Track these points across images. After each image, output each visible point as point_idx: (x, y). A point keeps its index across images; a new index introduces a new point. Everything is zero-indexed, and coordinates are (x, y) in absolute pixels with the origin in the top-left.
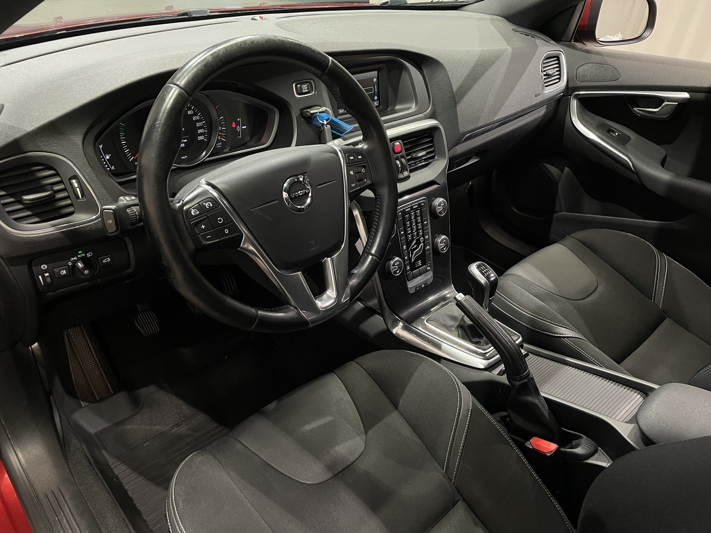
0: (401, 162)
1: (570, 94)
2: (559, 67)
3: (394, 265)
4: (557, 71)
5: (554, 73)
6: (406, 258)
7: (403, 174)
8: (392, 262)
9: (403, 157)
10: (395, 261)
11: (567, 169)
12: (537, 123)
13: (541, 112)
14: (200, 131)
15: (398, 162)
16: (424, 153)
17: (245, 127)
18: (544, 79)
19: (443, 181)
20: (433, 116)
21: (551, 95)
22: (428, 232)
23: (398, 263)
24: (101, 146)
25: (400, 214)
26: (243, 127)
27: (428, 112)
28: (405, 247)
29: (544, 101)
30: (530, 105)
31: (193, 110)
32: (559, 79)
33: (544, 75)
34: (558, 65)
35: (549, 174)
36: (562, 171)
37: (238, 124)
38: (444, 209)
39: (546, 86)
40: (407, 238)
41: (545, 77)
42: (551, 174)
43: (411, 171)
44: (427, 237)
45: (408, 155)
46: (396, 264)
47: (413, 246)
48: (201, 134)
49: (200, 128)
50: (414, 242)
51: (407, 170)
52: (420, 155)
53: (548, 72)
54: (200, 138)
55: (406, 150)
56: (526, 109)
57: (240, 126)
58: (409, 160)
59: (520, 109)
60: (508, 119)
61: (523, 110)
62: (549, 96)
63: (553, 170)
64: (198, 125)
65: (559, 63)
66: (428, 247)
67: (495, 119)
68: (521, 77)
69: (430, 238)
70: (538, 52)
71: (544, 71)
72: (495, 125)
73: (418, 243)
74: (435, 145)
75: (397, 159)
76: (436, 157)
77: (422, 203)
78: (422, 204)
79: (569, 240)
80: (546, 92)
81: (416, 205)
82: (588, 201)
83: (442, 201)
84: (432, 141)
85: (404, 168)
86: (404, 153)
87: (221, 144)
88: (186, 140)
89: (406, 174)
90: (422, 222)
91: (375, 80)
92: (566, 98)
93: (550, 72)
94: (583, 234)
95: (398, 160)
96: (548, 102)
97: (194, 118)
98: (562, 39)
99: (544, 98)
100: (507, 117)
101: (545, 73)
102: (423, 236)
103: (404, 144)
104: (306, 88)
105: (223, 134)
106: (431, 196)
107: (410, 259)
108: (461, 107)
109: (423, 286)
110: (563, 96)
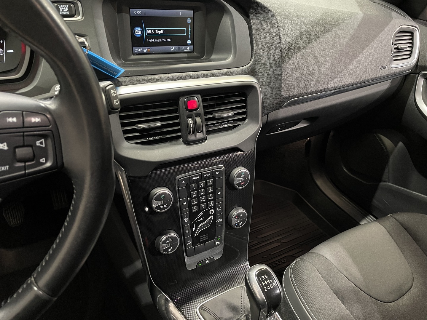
0: (195, 122)
1: (418, 72)
2: (412, 43)
3: (164, 242)
4: (409, 47)
5: (406, 48)
6: (187, 232)
7: (195, 136)
8: (164, 237)
9: (198, 115)
10: (168, 237)
11: (401, 144)
12: (378, 96)
13: (384, 86)
15: (190, 121)
16: (231, 113)
17: (12, 51)
18: (394, 52)
19: (250, 148)
20: (252, 72)
21: (399, 71)
22: (222, 204)
23: (171, 240)
25: (184, 182)
26: (8, 51)
27: (248, 68)
28: (186, 220)
29: (390, 75)
30: (373, 77)
32: (410, 55)
33: (395, 48)
34: (410, 41)
35: (382, 145)
36: (396, 145)
38: (245, 181)
39: (394, 60)
40: (190, 210)
41: (395, 51)
42: (384, 145)
43: (209, 133)
44: (219, 209)
45: (206, 113)
46: (167, 241)
47: (200, 218)
50: (201, 214)
51: (202, 131)
52: (224, 115)
53: (399, 46)
55: (205, 107)
56: (368, 80)
58: (207, 120)
59: (362, 80)
60: (345, 88)
61: (364, 81)
62: (397, 71)
63: (387, 142)
65: (412, 39)
66: (220, 220)
67: (330, 86)
68: (369, 45)
69: (224, 210)
70: (392, 23)
71: (395, 44)
72: (329, 92)
73: (206, 215)
74: (248, 107)
75: (190, 116)
76: (247, 121)
77: (217, 171)
78: (217, 173)
79: (390, 221)
80: (392, 66)
81: (208, 173)
82: (416, 177)
83: (243, 172)
84: (245, 101)
85: (197, 129)
86: (201, 110)
89: (199, 135)
90: (215, 192)
91: (189, 20)
92: (413, 76)
93: (402, 46)
94: (405, 217)
95: (191, 118)
96: (393, 76)
98: (419, 18)
99: (391, 72)
100: (344, 86)
101: (396, 46)
102: (215, 207)
103: (203, 101)
104: (67, 9)
106: (231, 165)
107: (193, 233)
108: (288, 67)
109: (208, 262)
110: (411, 73)
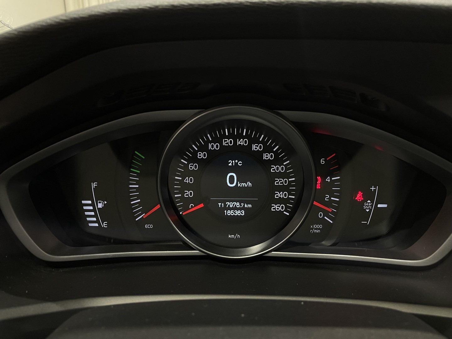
14: (279, 195)
17: (385, 206)
24: (94, 185)
26: (379, 206)
31: (275, 153)
37: (369, 196)
48: (280, 201)
49: (281, 189)
54: (276, 207)
57: (372, 202)
64: (278, 182)
87: (320, 226)
88: (250, 206)
97: (274, 168)
105: (330, 210)
